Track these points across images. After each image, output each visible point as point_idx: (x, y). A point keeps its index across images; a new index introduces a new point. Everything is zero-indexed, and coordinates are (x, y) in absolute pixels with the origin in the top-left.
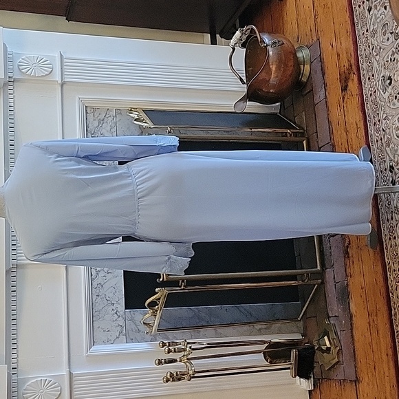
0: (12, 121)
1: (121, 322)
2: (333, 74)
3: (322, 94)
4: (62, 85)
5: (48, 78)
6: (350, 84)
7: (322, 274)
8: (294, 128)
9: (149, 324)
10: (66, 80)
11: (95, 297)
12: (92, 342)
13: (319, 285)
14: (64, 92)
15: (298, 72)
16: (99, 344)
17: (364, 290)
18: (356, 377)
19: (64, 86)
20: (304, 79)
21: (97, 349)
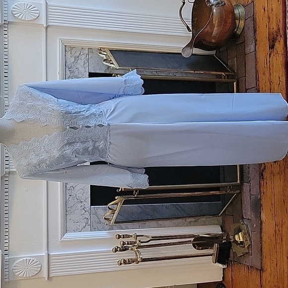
0: (6, 57)
1: (88, 216)
2: (263, 33)
3: (252, 47)
4: (47, 28)
5: (35, 22)
6: (277, 44)
7: (240, 187)
8: (228, 71)
9: (108, 219)
10: (50, 24)
11: (68, 197)
12: (65, 231)
13: (238, 194)
14: (48, 33)
15: (234, 26)
16: (70, 232)
17: (273, 206)
18: (262, 268)
19: (48, 29)
20: (239, 32)
21: (69, 236)
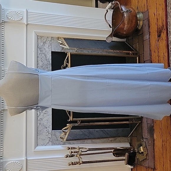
0: (3, 42)
1: (50, 136)
2: (154, 29)
3: (147, 36)
4: (27, 25)
5: (20, 22)
6: (162, 34)
8: (133, 51)
9: (62, 138)
10: (29, 23)
11: (38, 125)
12: (37, 145)
14: (28, 28)
15: (137, 24)
16: (40, 146)
17: (161, 130)
19: (28, 26)
20: (140, 28)
21: (39, 148)
